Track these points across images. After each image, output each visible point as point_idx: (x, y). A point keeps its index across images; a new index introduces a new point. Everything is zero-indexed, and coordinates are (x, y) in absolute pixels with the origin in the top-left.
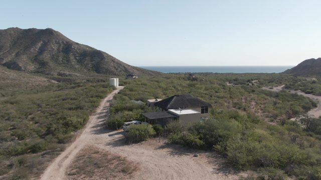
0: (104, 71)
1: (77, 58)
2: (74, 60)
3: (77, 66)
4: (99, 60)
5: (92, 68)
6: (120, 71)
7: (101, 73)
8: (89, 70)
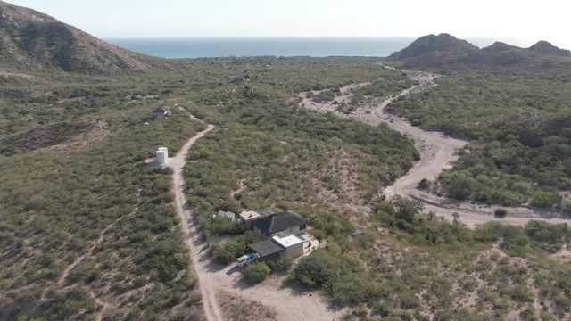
0: (79, 66)
1: (18, 39)
2: (12, 44)
3: (20, 58)
4: (65, 42)
5: (53, 59)
6: (110, 65)
7: (72, 70)
8: (48, 64)
